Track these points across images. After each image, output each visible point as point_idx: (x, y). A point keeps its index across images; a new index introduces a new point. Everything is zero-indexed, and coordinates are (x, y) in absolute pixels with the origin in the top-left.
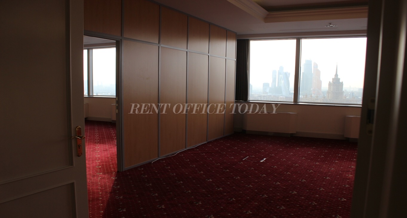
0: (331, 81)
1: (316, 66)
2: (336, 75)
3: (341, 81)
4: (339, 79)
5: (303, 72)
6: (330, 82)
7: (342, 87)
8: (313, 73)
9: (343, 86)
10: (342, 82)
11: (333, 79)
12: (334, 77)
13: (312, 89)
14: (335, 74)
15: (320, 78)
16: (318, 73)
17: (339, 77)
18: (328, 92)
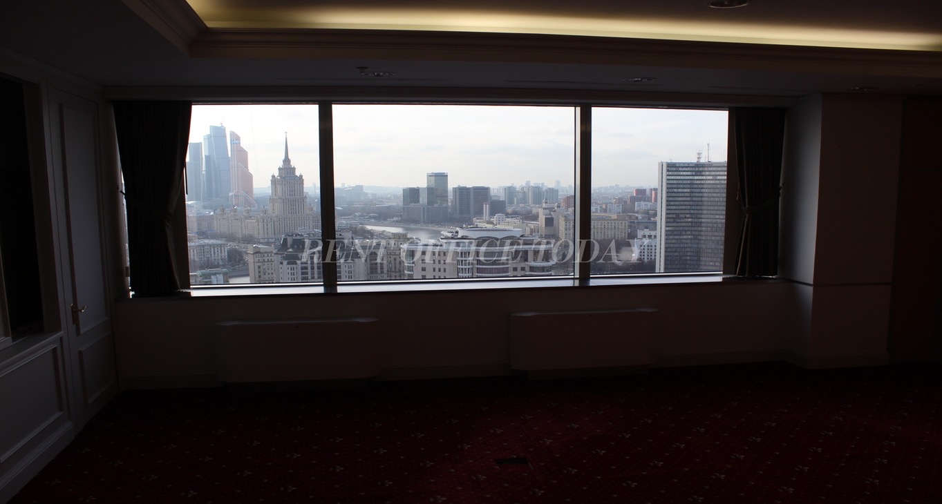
0: (277, 174)
1: (236, 138)
2: (287, 160)
3: (298, 174)
4: (294, 169)
5: (207, 154)
6: (273, 176)
7: (303, 187)
8: (230, 156)
9: (303, 184)
10: (301, 176)
11: (280, 169)
12: (281, 164)
13: (230, 194)
14: (284, 158)
15: (247, 167)
16: (242, 155)
17: (293, 164)
18: (272, 200)
